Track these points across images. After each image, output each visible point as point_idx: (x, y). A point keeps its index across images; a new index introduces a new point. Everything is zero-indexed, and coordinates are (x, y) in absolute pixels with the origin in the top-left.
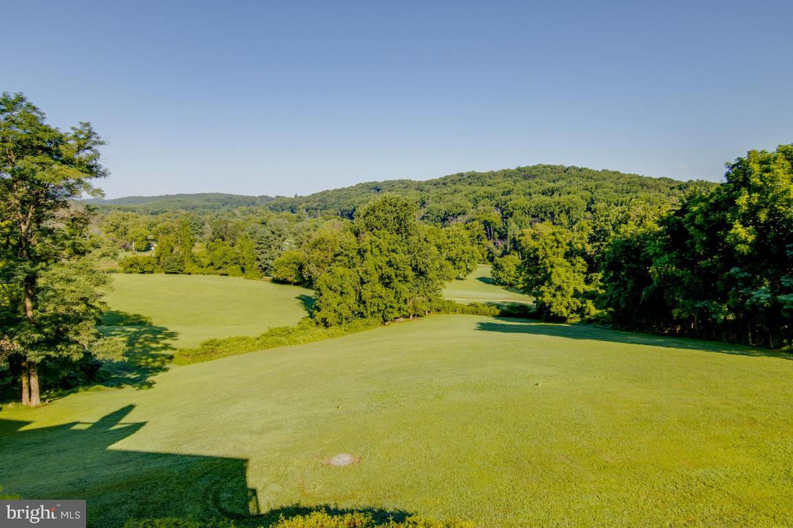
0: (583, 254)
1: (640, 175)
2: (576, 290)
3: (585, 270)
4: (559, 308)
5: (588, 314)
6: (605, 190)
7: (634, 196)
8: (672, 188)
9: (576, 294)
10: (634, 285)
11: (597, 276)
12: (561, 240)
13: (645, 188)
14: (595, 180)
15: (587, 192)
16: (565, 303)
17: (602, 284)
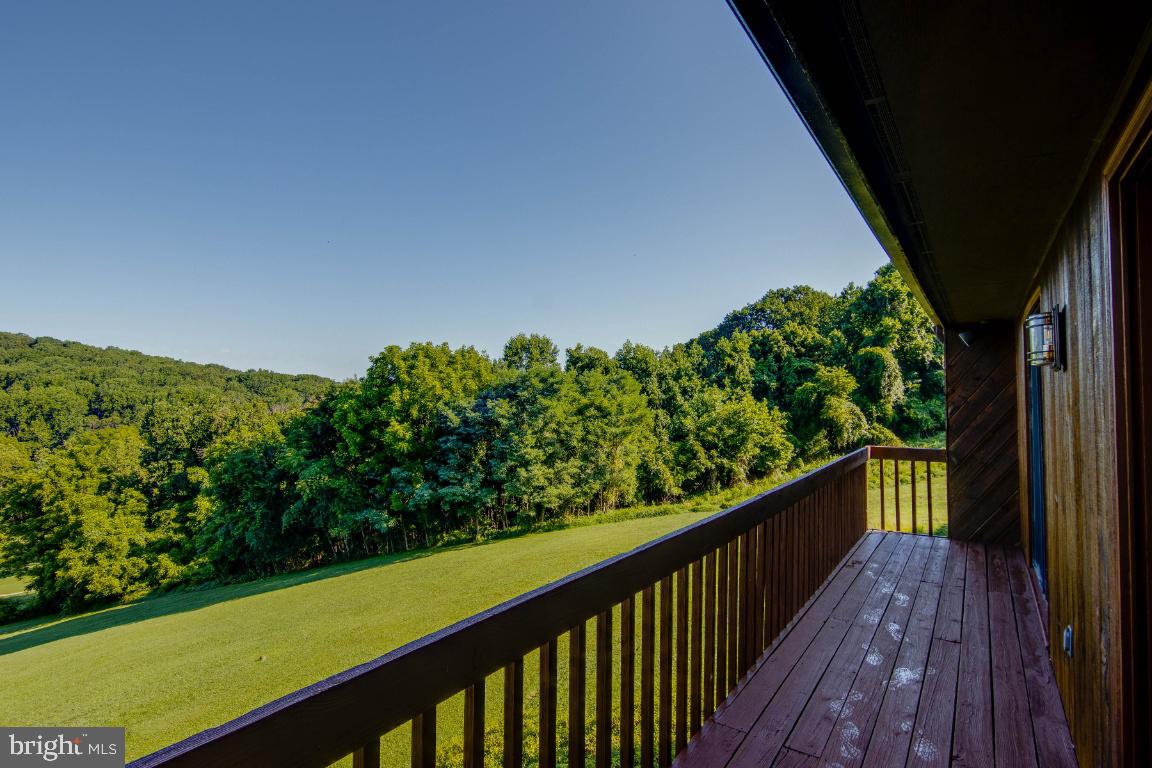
0: (134, 482)
1: (177, 359)
2: (132, 544)
3: (144, 509)
4: (104, 580)
5: (164, 577)
6: (122, 380)
7: (174, 391)
8: (229, 380)
9: (135, 551)
10: (265, 511)
11: (168, 514)
12: (88, 464)
13: (189, 378)
14: (99, 364)
15: (87, 383)
16: (116, 569)
17: (178, 525)
